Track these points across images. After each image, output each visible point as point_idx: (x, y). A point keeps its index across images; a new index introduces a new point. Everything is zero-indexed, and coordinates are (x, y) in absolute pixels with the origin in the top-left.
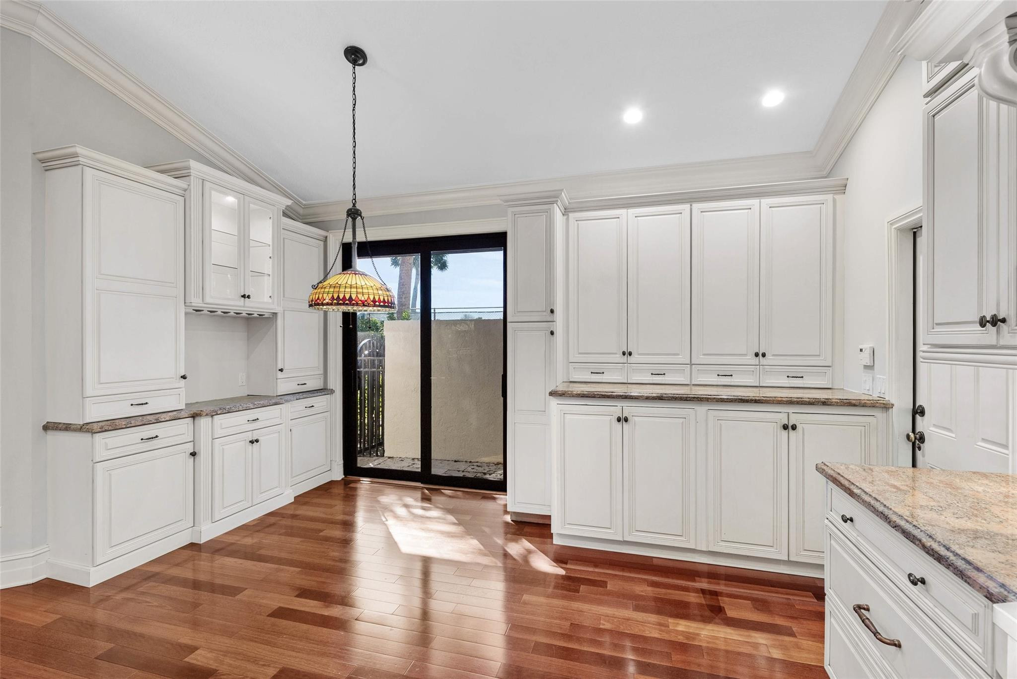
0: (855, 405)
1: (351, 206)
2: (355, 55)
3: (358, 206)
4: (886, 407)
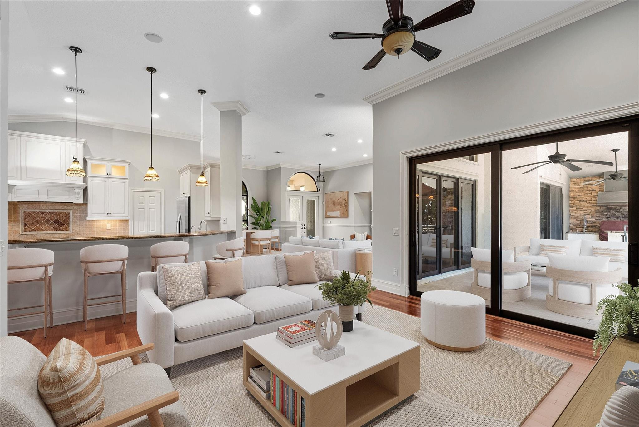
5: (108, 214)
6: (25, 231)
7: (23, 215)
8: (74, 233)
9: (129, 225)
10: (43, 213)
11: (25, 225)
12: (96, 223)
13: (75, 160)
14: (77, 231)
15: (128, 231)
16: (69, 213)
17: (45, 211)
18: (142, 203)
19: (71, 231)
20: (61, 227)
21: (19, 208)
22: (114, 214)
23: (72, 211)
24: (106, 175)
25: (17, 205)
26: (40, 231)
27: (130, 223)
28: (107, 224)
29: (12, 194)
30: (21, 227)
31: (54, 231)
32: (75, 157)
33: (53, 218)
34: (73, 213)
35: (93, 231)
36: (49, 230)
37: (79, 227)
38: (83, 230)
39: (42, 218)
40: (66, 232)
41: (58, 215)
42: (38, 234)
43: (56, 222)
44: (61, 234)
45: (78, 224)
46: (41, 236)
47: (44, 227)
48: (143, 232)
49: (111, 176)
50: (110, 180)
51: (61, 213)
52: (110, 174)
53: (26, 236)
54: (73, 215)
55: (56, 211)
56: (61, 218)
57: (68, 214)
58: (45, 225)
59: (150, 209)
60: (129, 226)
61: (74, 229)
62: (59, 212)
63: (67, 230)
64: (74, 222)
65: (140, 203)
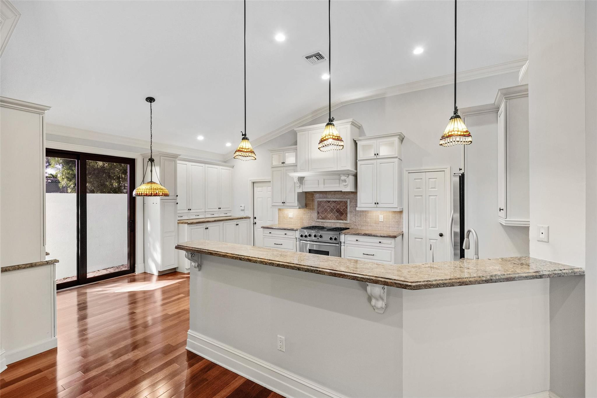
0: (246, 218)
1: (150, 158)
2: (150, 100)
3: (153, 157)
4: (249, 218)
5: (375, 204)
6: (318, 219)
7: (317, 203)
8: (351, 223)
9: (403, 217)
10: (329, 202)
11: (318, 213)
12: (369, 214)
13: (244, 136)
14: (353, 221)
15: (402, 226)
16: (347, 201)
17: (330, 200)
18: (419, 188)
19: (348, 221)
20: (341, 216)
21: (315, 197)
22: (381, 203)
23: (349, 199)
24: (374, 157)
25: (313, 195)
26: (327, 219)
27: (405, 215)
28: (380, 216)
29: (302, 185)
30: (315, 215)
31: (336, 220)
32: (244, 133)
33: (335, 207)
34: (350, 202)
35: (366, 223)
36: (332, 219)
37: (355, 218)
38: (359, 221)
39: (328, 207)
40: (345, 222)
41: (339, 204)
42: (326, 222)
43: (338, 211)
44: (341, 224)
45: (354, 213)
46: (328, 224)
47: (329, 216)
48: (420, 228)
49: (379, 156)
50: (378, 161)
51: (341, 202)
52: (378, 154)
53: (318, 223)
54: (350, 204)
55: (337, 200)
56: (341, 208)
57: (346, 203)
58: (330, 214)
59: (429, 196)
60: (403, 220)
61: (351, 219)
62: (339, 201)
63: (346, 220)
64: (351, 212)
65: (417, 188)
